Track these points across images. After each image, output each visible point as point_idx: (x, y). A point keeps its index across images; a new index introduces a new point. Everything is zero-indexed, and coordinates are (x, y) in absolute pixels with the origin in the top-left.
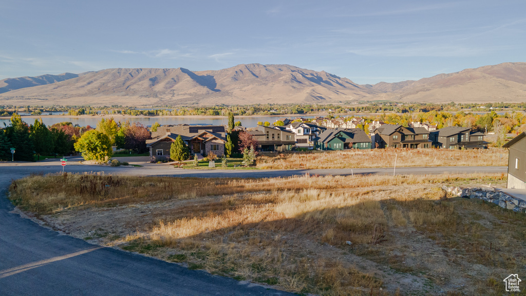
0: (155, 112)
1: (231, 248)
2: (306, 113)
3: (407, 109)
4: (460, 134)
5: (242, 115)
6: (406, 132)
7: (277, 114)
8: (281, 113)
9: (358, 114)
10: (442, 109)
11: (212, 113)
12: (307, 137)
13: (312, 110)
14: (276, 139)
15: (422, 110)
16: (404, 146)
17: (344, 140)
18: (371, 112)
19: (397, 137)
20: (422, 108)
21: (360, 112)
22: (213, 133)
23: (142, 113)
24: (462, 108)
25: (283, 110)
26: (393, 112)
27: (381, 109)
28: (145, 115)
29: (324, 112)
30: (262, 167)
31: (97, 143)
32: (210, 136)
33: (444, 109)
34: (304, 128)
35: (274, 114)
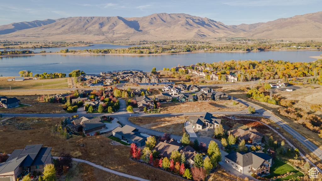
0: (107, 51)
1: (158, 129)
2: (192, 51)
3: (250, 48)
4: (220, 95)
6: (204, 95)
7: (175, 52)
8: (178, 51)
9: (221, 51)
10: (270, 48)
11: (139, 52)
13: (195, 49)
14: (166, 98)
15: (258, 48)
18: (229, 50)
19: (201, 97)
21: (222, 50)
22: (151, 103)
23: (100, 52)
24: (283, 47)
25: (179, 50)
26: (241, 50)
27: (234, 48)
28: (102, 53)
29: (202, 51)
30: (162, 113)
33: (272, 47)
35: (173, 52)
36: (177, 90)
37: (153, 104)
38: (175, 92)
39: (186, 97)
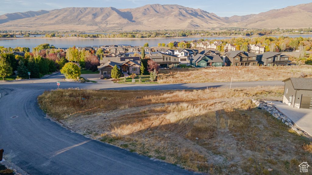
0: (97, 36)
1: (146, 141)
2: (188, 36)
3: (249, 33)
4: (274, 57)
5: (149, 37)
6: (243, 56)
7: (170, 37)
8: (172, 36)
9: (219, 36)
10: (271, 33)
11: (130, 36)
12: (186, 57)
13: (191, 34)
14: (168, 60)
15: (259, 33)
16: (242, 64)
17: (207, 61)
18: (227, 35)
19: (238, 59)
20: (259, 32)
21: (220, 35)
22: (133, 61)
23: (89, 36)
24: (284, 32)
25: (174, 34)
26: (240, 35)
27: (233, 33)
28: (91, 37)
29: (198, 35)
30: (161, 82)
31: (73, 70)
32: (132, 63)
33: (273, 33)
34: (185, 52)
35: (168, 37)
36: (186, 51)
37: (138, 64)
38: (182, 54)
39: (207, 58)
